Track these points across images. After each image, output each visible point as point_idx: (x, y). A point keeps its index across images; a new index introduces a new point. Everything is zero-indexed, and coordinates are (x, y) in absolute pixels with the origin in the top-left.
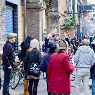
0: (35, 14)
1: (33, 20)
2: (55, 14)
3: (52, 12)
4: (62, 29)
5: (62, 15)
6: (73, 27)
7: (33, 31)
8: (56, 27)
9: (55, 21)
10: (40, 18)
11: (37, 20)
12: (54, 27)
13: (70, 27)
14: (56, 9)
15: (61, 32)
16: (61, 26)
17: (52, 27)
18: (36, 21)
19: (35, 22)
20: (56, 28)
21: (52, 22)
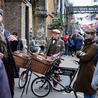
0: (16, 6)
1: (14, 13)
2: (42, 13)
4: (50, 29)
5: (49, 15)
6: (60, 27)
7: (14, 26)
8: (43, 26)
9: (42, 20)
10: (22, 11)
11: (19, 14)
12: (41, 26)
13: (57, 27)
14: (43, 8)
15: (48, 32)
16: (48, 26)
17: (39, 26)
18: (18, 15)
19: (16, 15)
20: (43, 27)
21: (39, 21)
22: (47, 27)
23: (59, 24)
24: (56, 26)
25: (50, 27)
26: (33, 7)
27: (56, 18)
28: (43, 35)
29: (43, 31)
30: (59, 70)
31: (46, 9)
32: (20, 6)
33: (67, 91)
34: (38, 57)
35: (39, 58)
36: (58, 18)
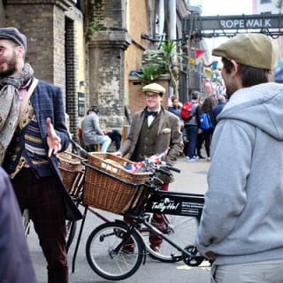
0: (37, 18)
1: (32, 40)
2: (113, 36)
3: (105, 29)
4: (135, 84)
5: (133, 42)
6: (166, 76)
8: (117, 76)
9: (114, 58)
10: (55, 33)
11: (45, 39)
12: (110, 75)
13: (157, 76)
14: (116, 22)
15: (130, 92)
16: (130, 75)
17: (104, 75)
18: (42, 43)
19: (38, 45)
20: (115, 78)
21: (105, 61)
22: (126, 78)
23: (163, 70)
24: (154, 74)
25: (136, 78)
26: (87, 19)
27: (153, 52)
28: (117, 101)
29: (117, 88)
30: (167, 200)
31: (123, 27)
32: (48, 18)
33: (189, 261)
34: (103, 165)
35: (109, 168)
36: (158, 52)
